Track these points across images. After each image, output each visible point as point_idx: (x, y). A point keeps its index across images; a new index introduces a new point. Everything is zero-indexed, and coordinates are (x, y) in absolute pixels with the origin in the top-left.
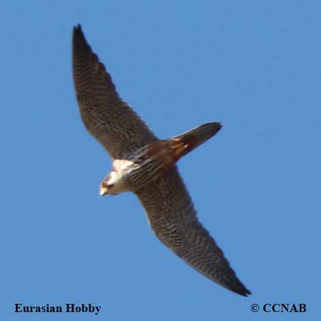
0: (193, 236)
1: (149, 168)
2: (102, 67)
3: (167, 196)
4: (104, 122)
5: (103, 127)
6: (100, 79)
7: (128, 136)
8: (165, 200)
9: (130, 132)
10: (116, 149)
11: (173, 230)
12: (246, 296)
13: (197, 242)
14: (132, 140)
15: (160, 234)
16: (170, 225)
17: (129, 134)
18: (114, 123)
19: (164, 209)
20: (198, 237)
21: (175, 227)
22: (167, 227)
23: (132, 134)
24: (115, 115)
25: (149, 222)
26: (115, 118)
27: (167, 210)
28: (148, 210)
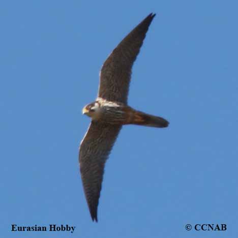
1: (118, 116)
12: (93, 220)
23: (117, 91)
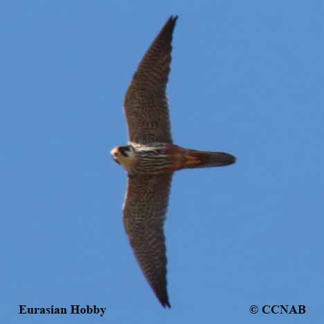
0: (151, 235)
2: (169, 60)
3: (150, 192)
4: (139, 105)
5: (136, 110)
6: (160, 69)
7: (150, 126)
8: (146, 194)
9: (154, 124)
10: (135, 133)
11: (138, 222)
13: (150, 243)
14: (152, 132)
15: (127, 220)
16: (138, 217)
17: (152, 125)
18: (146, 110)
19: (141, 202)
20: (154, 239)
21: (141, 220)
22: (135, 216)
24: (151, 105)
25: (124, 205)
26: (149, 106)
27: (142, 204)
28: (130, 195)
